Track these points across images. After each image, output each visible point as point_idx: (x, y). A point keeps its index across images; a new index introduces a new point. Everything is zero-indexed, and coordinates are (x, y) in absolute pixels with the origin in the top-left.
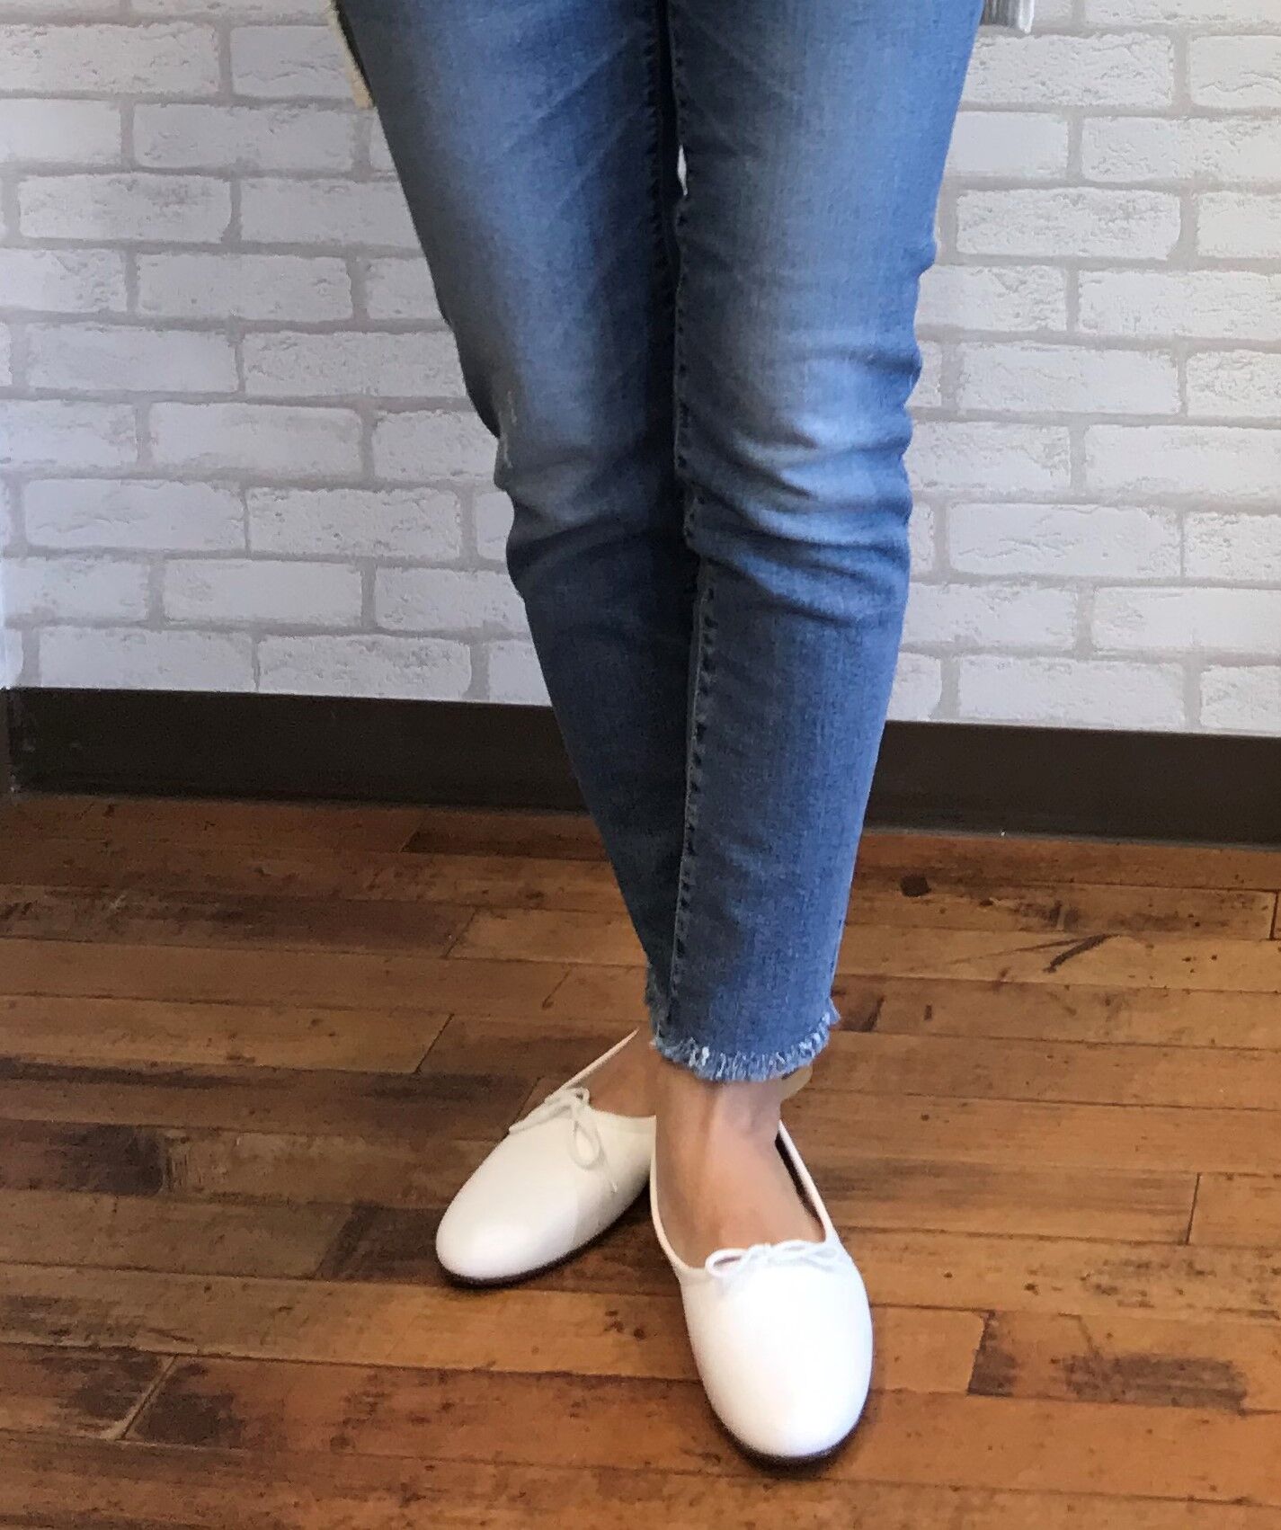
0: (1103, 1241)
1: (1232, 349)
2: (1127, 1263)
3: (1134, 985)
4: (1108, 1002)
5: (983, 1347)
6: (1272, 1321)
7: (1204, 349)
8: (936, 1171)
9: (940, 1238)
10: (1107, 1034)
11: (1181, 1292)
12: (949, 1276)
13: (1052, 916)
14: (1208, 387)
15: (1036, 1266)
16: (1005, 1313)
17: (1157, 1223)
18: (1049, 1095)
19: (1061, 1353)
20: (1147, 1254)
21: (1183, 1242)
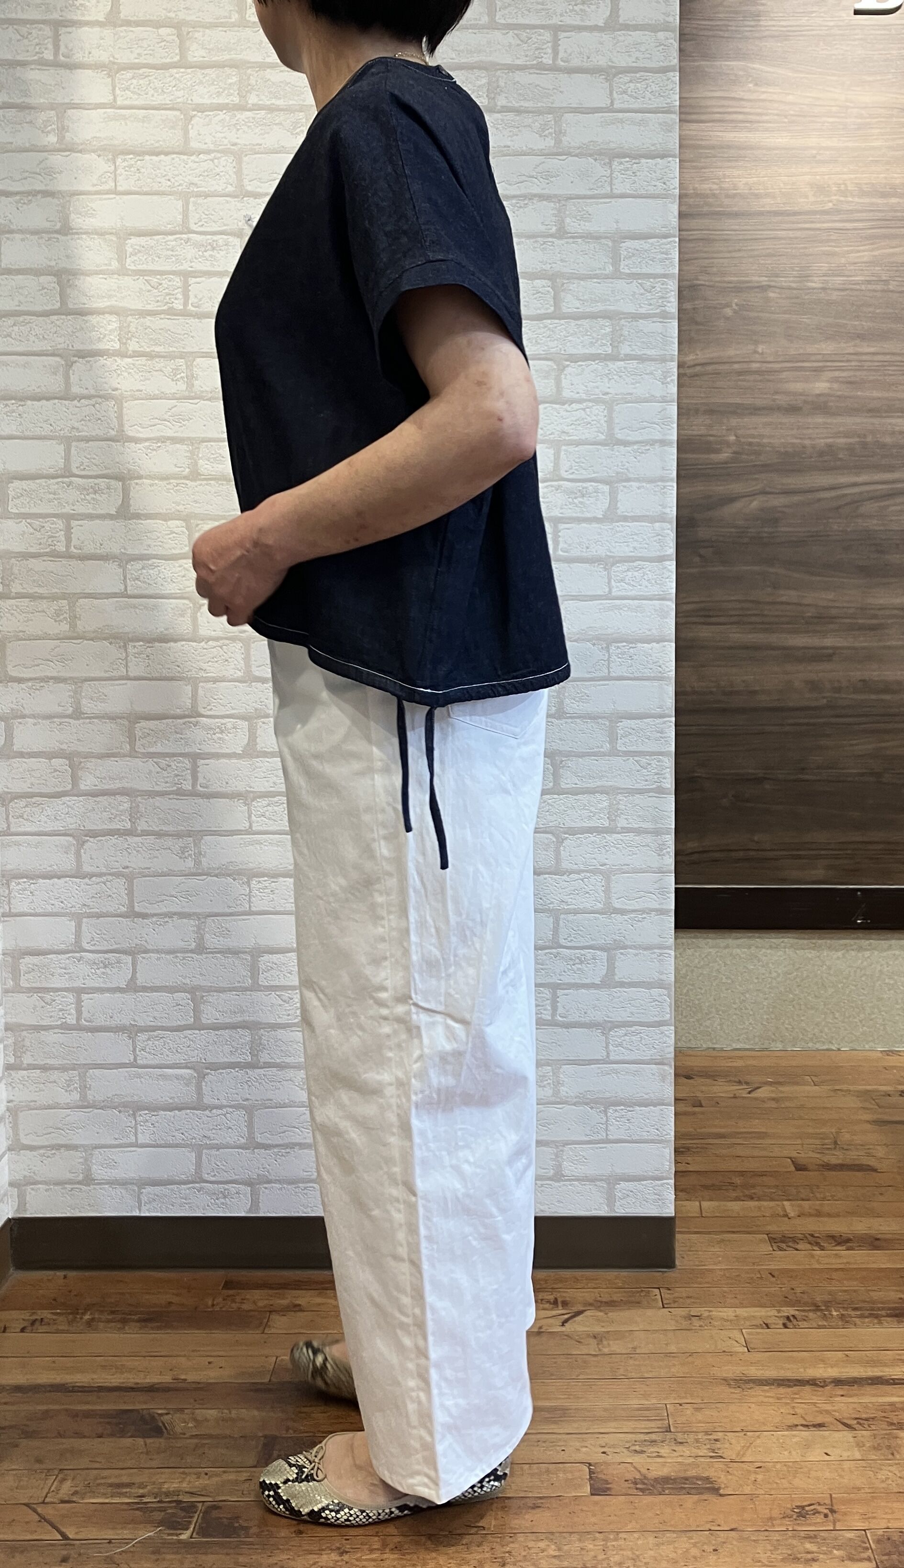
0: (630, 1433)
1: (631, 1026)
2: (644, 1441)
3: (603, 1330)
4: (595, 1337)
5: (591, 1478)
6: (721, 1460)
7: (618, 1027)
9: (554, 1436)
10: (600, 1350)
11: (674, 1451)
12: (563, 1451)
13: (555, 1303)
14: (620, 1045)
15: (603, 1445)
16: (596, 1463)
17: (652, 1424)
18: (582, 1377)
19: (629, 1476)
20: (653, 1437)
21: (668, 1430)
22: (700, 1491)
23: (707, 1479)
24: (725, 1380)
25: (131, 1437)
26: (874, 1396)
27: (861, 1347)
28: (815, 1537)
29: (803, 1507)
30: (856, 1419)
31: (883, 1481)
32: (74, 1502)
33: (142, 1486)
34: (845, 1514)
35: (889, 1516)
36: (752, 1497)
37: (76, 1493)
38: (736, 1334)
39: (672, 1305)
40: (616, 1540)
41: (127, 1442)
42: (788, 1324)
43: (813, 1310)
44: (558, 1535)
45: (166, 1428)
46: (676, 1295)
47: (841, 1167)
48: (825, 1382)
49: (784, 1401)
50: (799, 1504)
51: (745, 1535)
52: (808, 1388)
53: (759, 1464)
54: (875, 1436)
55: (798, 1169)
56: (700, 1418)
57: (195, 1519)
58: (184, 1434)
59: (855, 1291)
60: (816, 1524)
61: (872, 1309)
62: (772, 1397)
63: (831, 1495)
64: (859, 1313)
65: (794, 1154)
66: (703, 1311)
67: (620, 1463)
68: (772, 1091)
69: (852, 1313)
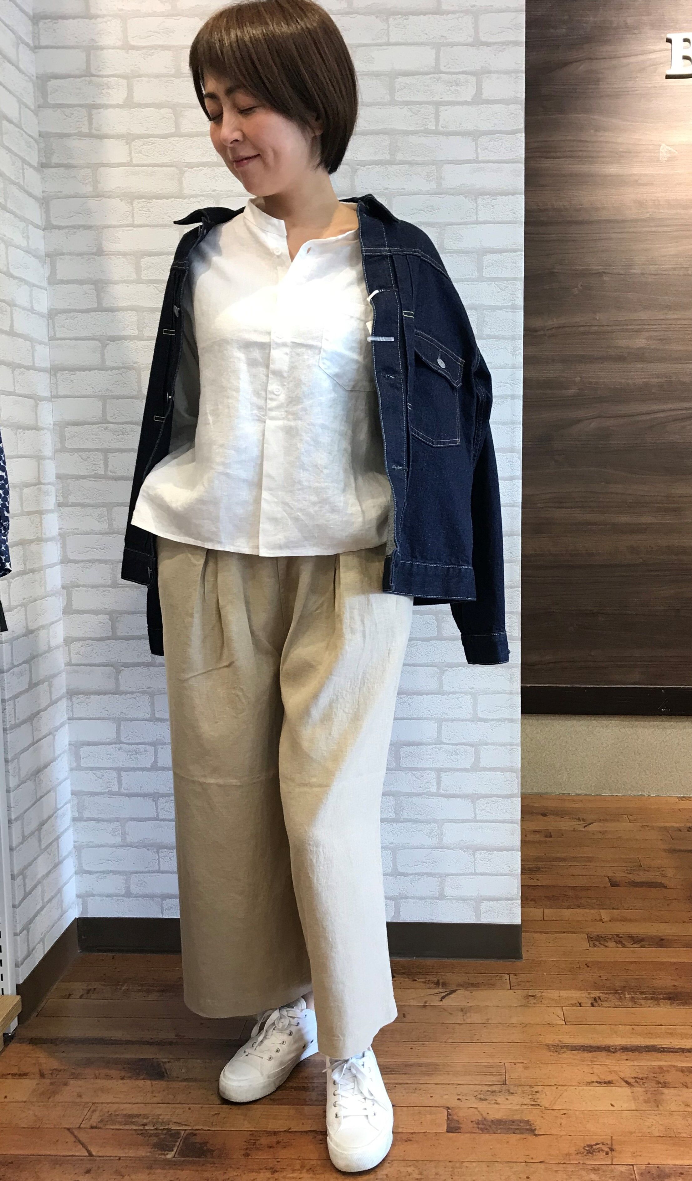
0: (479, 1084)
1: (492, 797)
2: (488, 1091)
3: (469, 1005)
4: (462, 1011)
5: (448, 1118)
6: (539, 1107)
7: (482, 798)
8: (420, 1065)
9: (426, 1085)
10: (464, 1020)
11: (507, 1099)
12: (431, 1097)
13: (437, 984)
14: (484, 810)
15: (459, 1093)
16: (453, 1107)
17: (494, 1078)
18: (450, 1040)
19: (474, 1119)
20: (494, 1088)
21: (505, 1084)
22: (522, 1131)
23: (528, 1122)
24: (547, 1045)
25: (143, 1079)
26: (648, 1060)
27: (644, 1023)
28: (598, 1169)
29: (591, 1146)
30: (635, 1078)
31: (649, 1127)
32: (100, 1128)
33: (145, 1116)
34: (620, 1152)
35: (651, 1155)
36: (558, 1137)
37: (102, 1121)
38: (559, 1011)
39: (517, 987)
40: (461, 1168)
41: (140, 1083)
43: (613, 993)
44: (421, 1162)
45: (167, 1073)
46: (520, 979)
47: (642, 884)
48: (616, 1048)
49: (587, 1062)
50: (589, 1143)
51: (551, 1166)
52: (604, 1053)
53: (564, 1112)
54: (646, 1092)
55: (612, 885)
56: (528, 1075)
57: (178, 1143)
58: (178, 1078)
59: (643, 979)
60: (600, 1159)
61: (653, 994)
62: (577, 1059)
63: (612, 1137)
64: (644, 996)
65: (610, 874)
66: (537, 992)
67: (468, 1108)
68: (601, 827)
69: (638, 995)
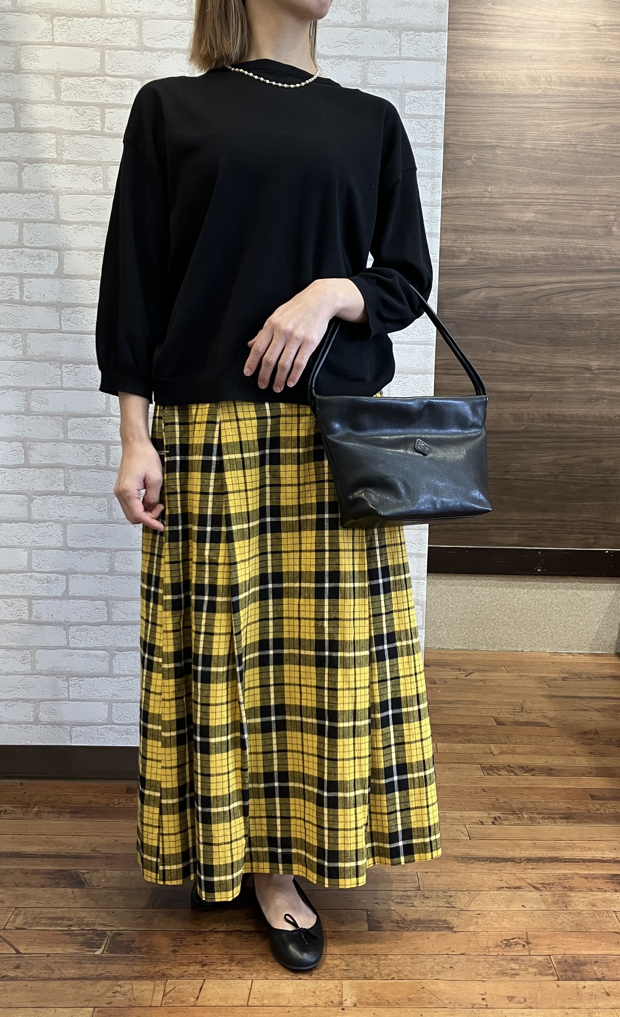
2: (404, 896)
5: (368, 919)
6: (454, 909)
11: (424, 903)
15: (376, 898)
17: (408, 885)
19: (393, 919)
20: (408, 893)
21: (419, 889)
22: (440, 929)
23: (445, 921)
24: (455, 857)
25: (64, 887)
26: (553, 869)
27: (543, 837)
28: (517, 959)
29: (508, 940)
30: (543, 884)
31: (561, 924)
32: (25, 929)
33: (70, 919)
34: (536, 945)
35: (565, 947)
36: (475, 933)
37: (26, 923)
38: (463, 829)
40: (385, 960)
41: (61, 890)
42: (496, 822)
43: (512, 814)
44: (346, 956)
45: (87, 882)
47: (527, 724)
48: (521, 859)
49: (495, 871)
50: (506, 938)
51: (470, 957)
52: (509, 864)
53: (480, 912)
54: (555, 895)
55: (499, 724)
56: (439, 882)
57: (105, 942)
58: (99, 886)
59: (539, 802)
60: (518, 951)
61: (550, 815)
62: (486, 869)
63: (527, 932)
64: (542, 816)
65: (496, 715)
67: (388, 910)
68: (481, 676)
69: (537, 816)
